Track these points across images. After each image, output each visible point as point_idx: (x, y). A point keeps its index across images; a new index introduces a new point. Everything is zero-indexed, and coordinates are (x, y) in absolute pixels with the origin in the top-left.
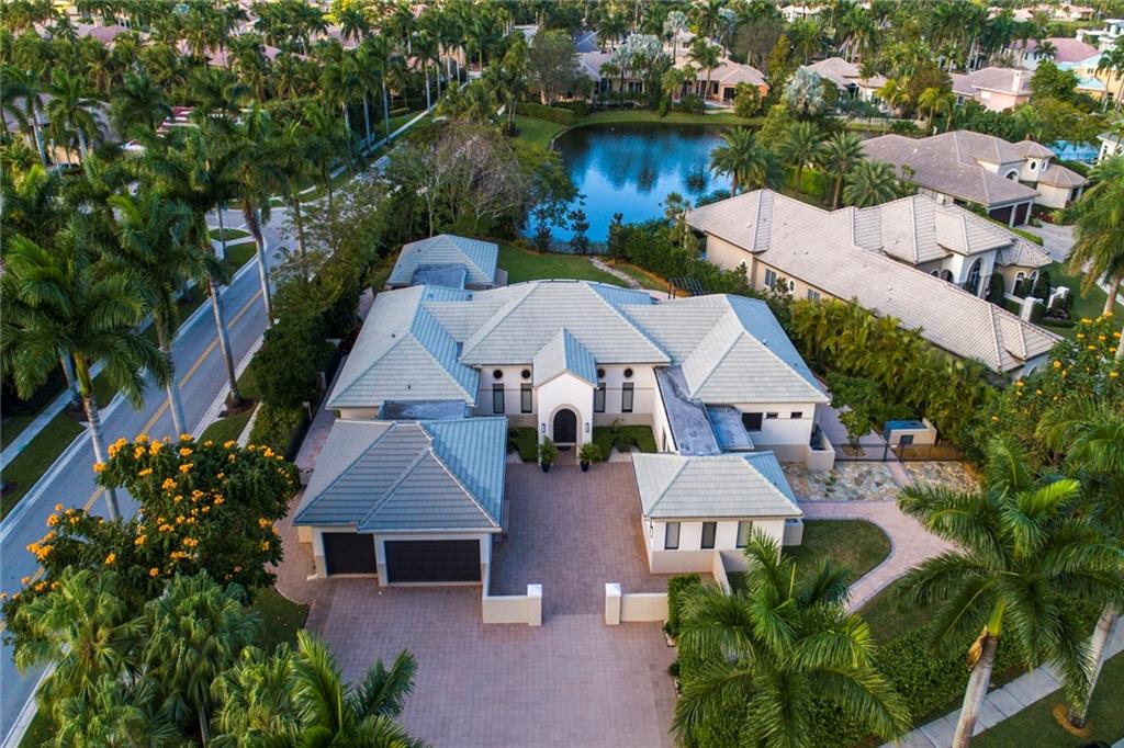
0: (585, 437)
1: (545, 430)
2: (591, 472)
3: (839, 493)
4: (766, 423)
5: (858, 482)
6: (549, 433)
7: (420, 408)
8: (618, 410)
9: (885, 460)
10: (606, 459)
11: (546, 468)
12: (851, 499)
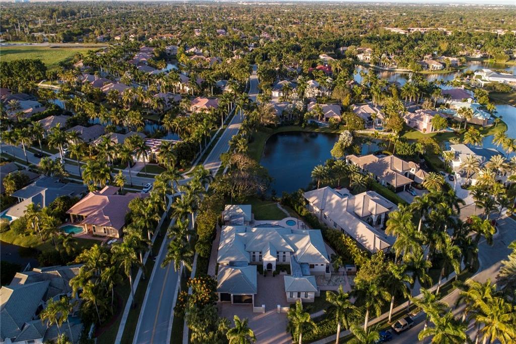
0: (274, 269)
1: (265, 267)
2: (275, 277)
3: (331, 284)
4: (315, 266)
5: (336, 281)
6: (266, 268)
7: (237, 263)
8: (282, 261)
9: (344, 275)
10: (279, 274)
11: (265, 276)
12: (333, 285)
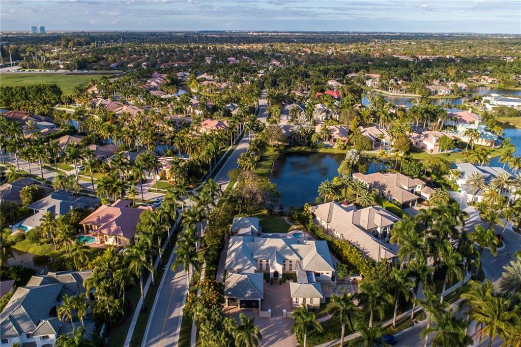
0: (280, 277)
2: (281, 285)
4: (321, 275)
6: (272, 276)
8: (288, 270)
9: (349, 284)
10: (285, 282)
11: (271, 284)
